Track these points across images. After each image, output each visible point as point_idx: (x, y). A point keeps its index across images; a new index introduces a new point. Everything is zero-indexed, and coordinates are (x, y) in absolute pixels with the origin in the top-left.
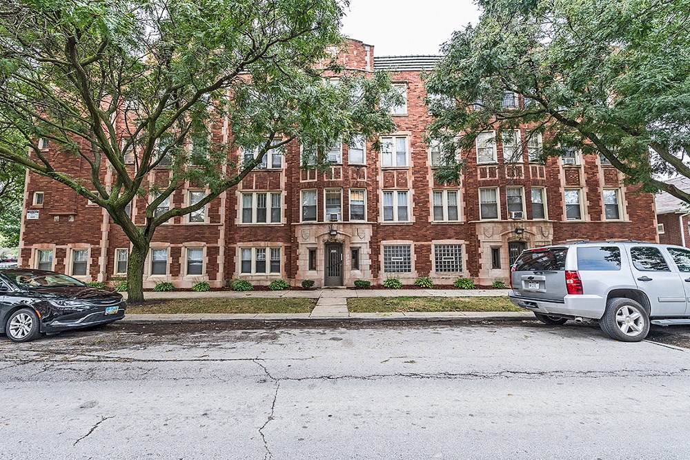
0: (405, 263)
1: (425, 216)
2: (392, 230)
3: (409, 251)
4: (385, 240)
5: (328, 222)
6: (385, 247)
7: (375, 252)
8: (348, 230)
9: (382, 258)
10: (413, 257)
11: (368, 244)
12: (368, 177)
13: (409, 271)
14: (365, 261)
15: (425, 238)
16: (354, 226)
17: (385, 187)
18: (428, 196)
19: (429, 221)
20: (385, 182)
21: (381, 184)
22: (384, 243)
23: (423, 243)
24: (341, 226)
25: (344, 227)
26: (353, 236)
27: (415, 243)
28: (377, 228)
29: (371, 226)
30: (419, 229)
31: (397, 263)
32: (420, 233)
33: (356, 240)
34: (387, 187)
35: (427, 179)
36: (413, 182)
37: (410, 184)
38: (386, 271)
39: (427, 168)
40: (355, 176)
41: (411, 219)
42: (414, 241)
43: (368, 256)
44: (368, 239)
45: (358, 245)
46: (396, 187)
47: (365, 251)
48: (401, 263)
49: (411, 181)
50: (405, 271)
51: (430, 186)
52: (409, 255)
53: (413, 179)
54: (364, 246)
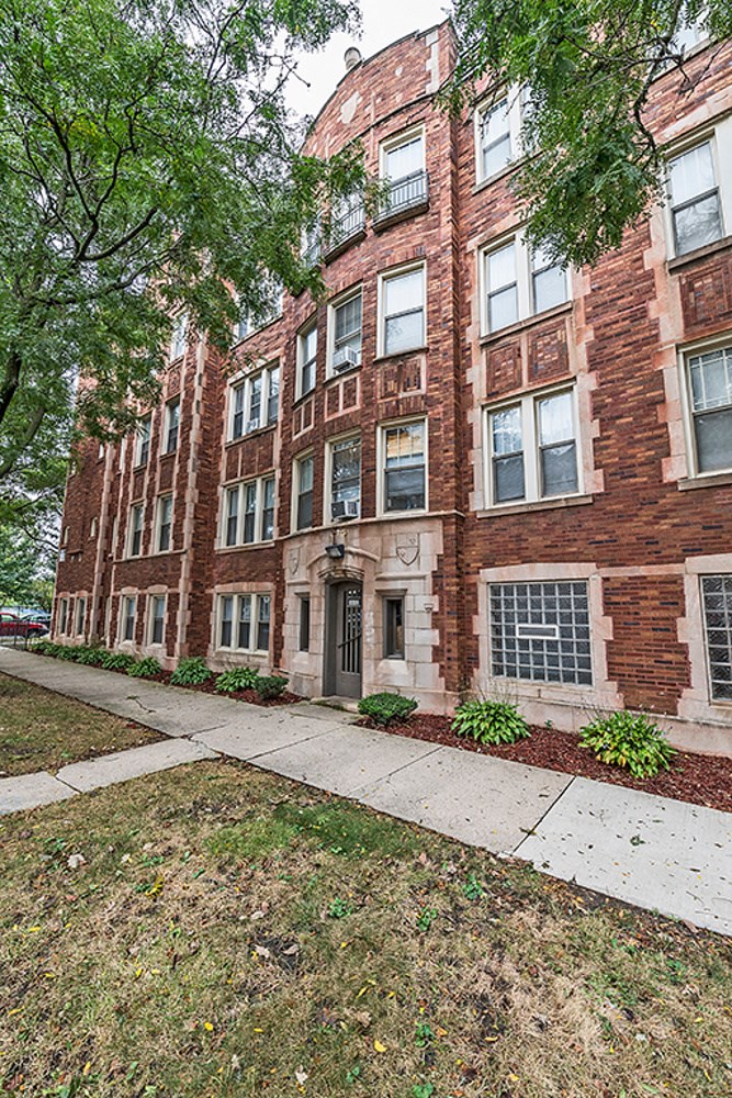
0: (567, 647)
1: (650, 462)
2: (514, 531)
3: (583, 604)
4: (492, 565)
5: (330, 525)
6: (495, 590)
7: (456, 606)
8: (371, 544)
9: (482, 625)
10: (601, 629)
11: (429, 580)
12: (431, 380)
13: (586, 679)
14: (420, 634)
15: (650, 549)
16: (386, 530)
17: (488, 395)
18: (657, 380)
19: (669, 477)
20: (492, 379)
21: (479, 390)
22: (490, 574)
23: (642, 571)
24: (356, 533)
25: (362, 535)
26: (385, 556)
27: (607, 572)
28: (460, 527)
29: (439, 525)
30: (622, 517)
31: (538, 645)
32: (629, 530)
33: (394, 568)
34: (497, 393)
35: (652, 314)
36: (590, 347)
37: (578, 357)
38: (498, 671)
39: (650, 275)
40: (392, 386)
41: (589, 482)
42: (600, 562)
43: (427, 620)
44: (428, 565)
45: (399, 585)
46: (526, 385)
47: (420, 602)
48: (552, 645)
49: (582, 347)
50: (569, 678)
51: (664, 338)
52: (584, 619)
53: (590, 335)
54: (414, 587)
